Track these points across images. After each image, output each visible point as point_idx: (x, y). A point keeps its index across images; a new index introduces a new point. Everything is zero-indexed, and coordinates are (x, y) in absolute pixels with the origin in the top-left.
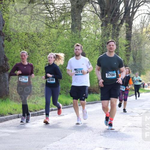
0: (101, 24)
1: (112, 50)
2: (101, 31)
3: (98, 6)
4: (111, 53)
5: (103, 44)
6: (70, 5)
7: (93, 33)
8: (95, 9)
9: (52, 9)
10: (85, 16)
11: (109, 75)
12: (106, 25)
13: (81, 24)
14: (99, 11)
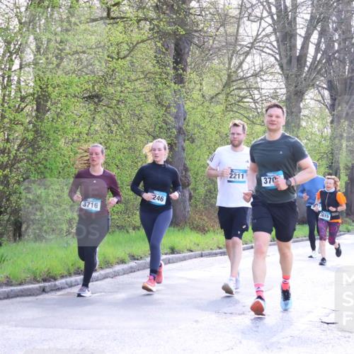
0: (331, 119)
1: (274, 127)
2: (330, 130)
3: (326, 93)
4: (272, 133)
5: (332, 149)
6: (284, 91)
7: (317, 132)
8: (322, 97)
9: (257, 97)
10: (306, 107)
11: (268, 180)
12: (339, 122)
13: (300, 119)
14: (328, 101)
